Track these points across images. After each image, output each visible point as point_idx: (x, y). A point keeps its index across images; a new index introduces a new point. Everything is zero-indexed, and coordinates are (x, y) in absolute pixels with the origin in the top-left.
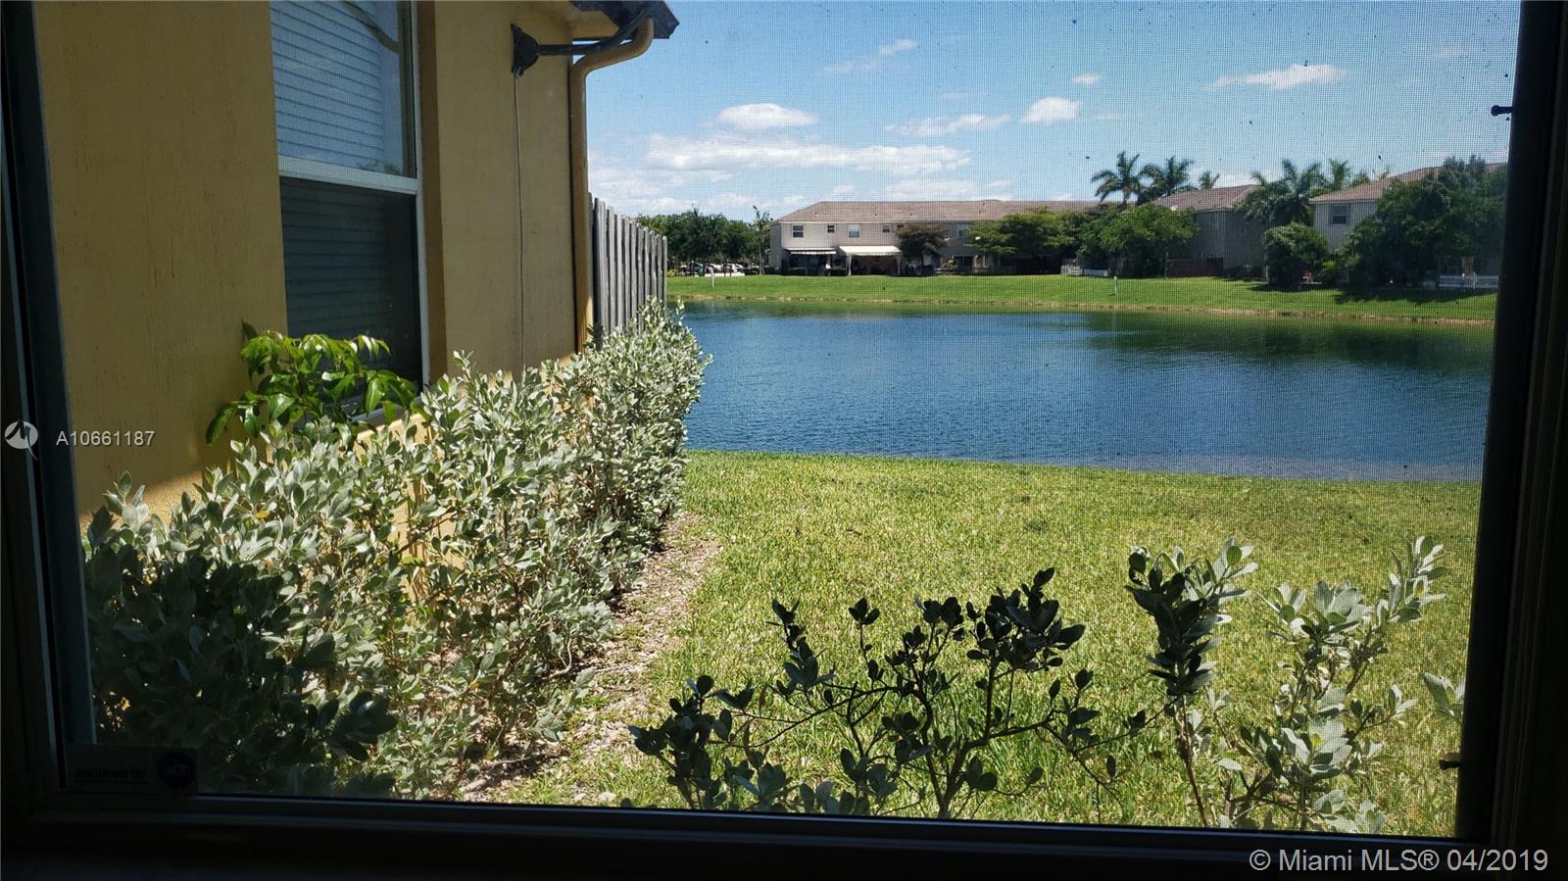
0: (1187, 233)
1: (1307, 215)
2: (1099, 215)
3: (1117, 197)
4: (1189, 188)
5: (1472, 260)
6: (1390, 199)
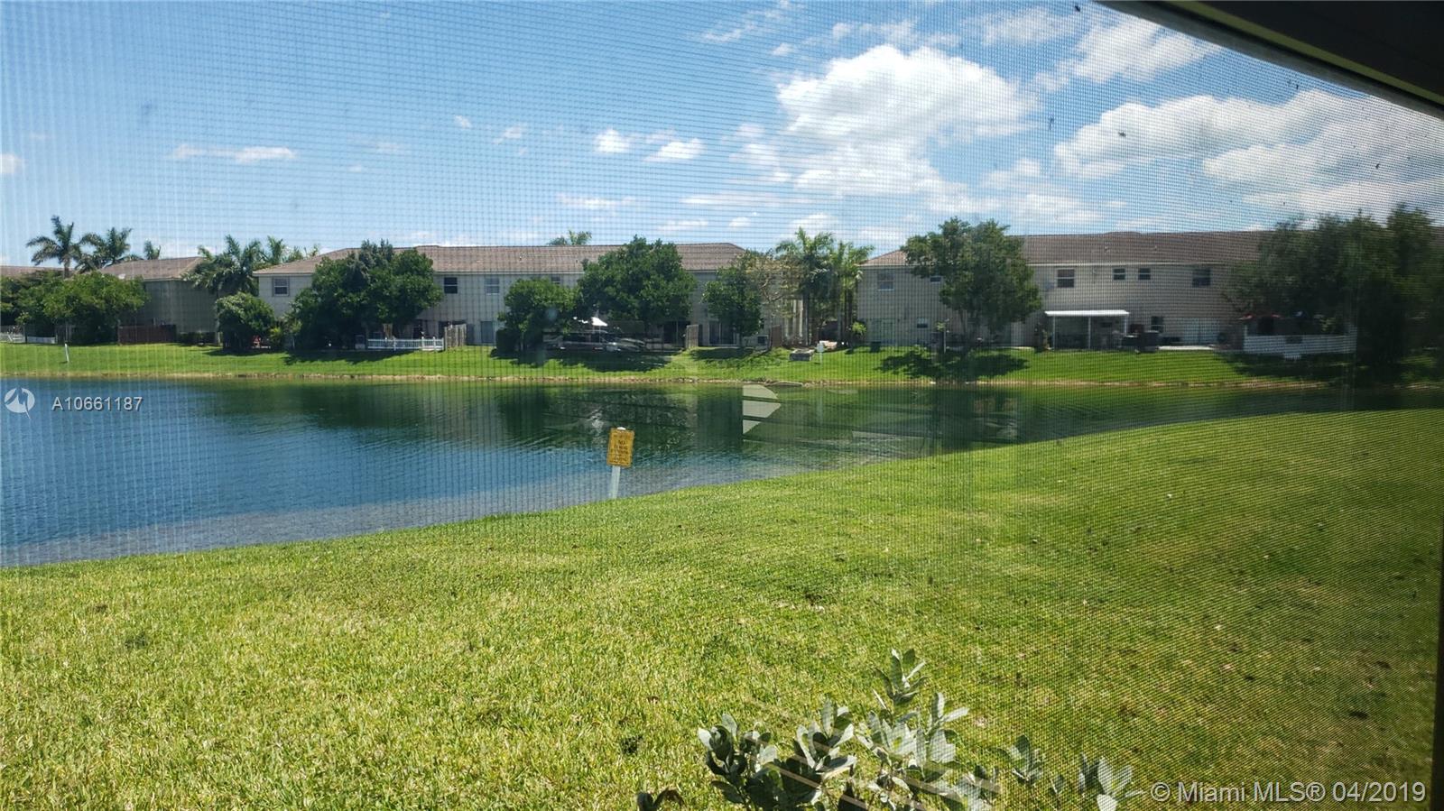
0: (136, 301)
1: (251, 286)
2: (38, 282)
3: (55, 263)
4: (134, 258)
5: (391, 326)
6: (323, 274)
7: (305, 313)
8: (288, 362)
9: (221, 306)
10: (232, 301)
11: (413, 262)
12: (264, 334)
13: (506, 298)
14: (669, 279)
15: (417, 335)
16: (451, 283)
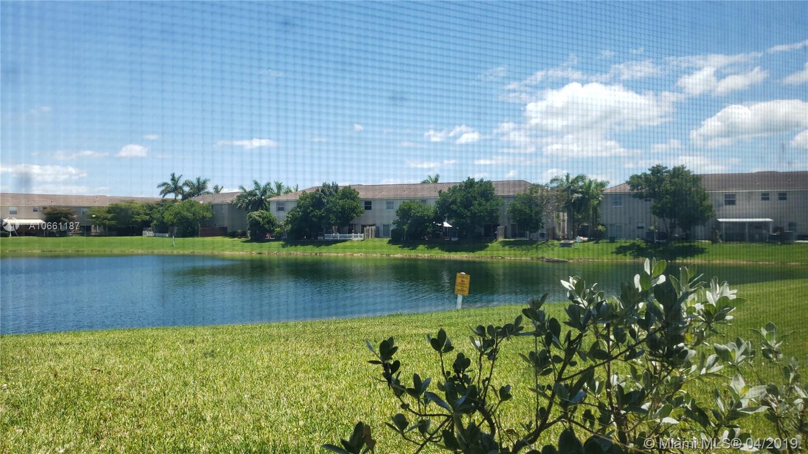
0: (208, 215)
1: (266, 207)
2: (162, 205)
3: (171, 196)
4: (208, 193)
5: (337, 227)
6: (302, 200)
7: (293, 220)
8: (283, 246)
9: (250, 217)
10: (255, 214)
11: (349, 193)
12: (271, 232)
13: (397, 212)
14: (487, 200)
15: (350, 232)
16: (368, 205)
